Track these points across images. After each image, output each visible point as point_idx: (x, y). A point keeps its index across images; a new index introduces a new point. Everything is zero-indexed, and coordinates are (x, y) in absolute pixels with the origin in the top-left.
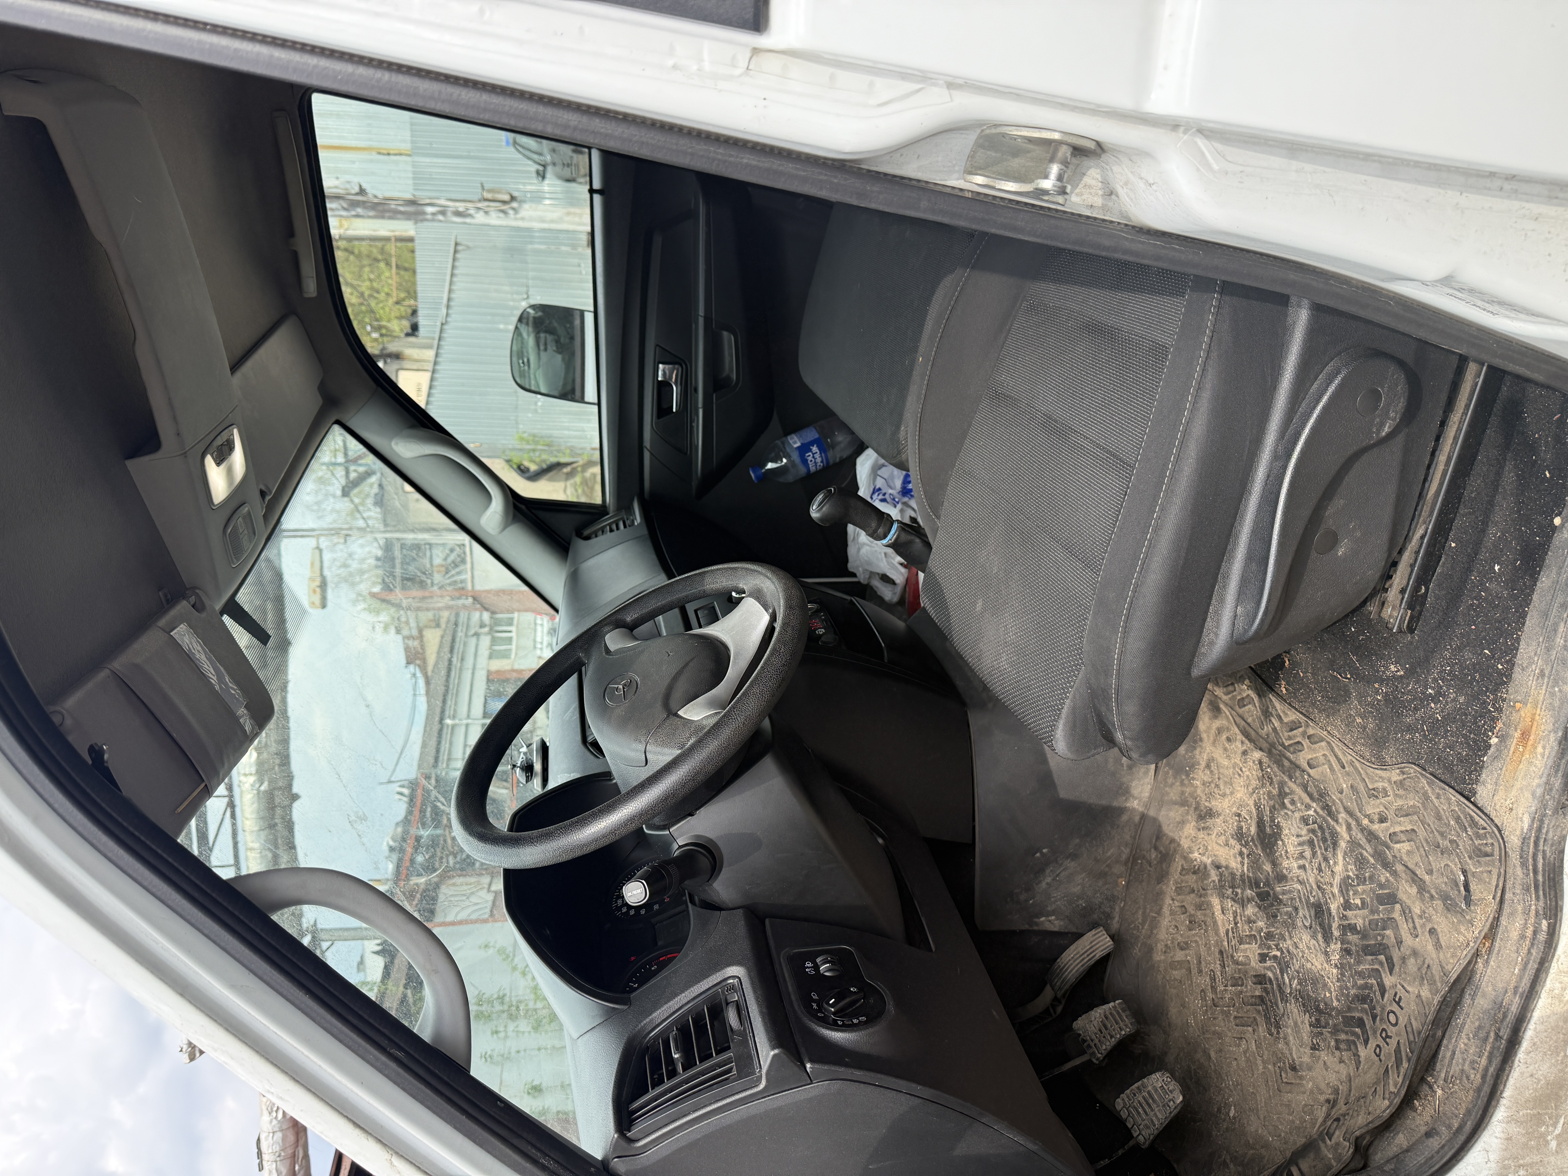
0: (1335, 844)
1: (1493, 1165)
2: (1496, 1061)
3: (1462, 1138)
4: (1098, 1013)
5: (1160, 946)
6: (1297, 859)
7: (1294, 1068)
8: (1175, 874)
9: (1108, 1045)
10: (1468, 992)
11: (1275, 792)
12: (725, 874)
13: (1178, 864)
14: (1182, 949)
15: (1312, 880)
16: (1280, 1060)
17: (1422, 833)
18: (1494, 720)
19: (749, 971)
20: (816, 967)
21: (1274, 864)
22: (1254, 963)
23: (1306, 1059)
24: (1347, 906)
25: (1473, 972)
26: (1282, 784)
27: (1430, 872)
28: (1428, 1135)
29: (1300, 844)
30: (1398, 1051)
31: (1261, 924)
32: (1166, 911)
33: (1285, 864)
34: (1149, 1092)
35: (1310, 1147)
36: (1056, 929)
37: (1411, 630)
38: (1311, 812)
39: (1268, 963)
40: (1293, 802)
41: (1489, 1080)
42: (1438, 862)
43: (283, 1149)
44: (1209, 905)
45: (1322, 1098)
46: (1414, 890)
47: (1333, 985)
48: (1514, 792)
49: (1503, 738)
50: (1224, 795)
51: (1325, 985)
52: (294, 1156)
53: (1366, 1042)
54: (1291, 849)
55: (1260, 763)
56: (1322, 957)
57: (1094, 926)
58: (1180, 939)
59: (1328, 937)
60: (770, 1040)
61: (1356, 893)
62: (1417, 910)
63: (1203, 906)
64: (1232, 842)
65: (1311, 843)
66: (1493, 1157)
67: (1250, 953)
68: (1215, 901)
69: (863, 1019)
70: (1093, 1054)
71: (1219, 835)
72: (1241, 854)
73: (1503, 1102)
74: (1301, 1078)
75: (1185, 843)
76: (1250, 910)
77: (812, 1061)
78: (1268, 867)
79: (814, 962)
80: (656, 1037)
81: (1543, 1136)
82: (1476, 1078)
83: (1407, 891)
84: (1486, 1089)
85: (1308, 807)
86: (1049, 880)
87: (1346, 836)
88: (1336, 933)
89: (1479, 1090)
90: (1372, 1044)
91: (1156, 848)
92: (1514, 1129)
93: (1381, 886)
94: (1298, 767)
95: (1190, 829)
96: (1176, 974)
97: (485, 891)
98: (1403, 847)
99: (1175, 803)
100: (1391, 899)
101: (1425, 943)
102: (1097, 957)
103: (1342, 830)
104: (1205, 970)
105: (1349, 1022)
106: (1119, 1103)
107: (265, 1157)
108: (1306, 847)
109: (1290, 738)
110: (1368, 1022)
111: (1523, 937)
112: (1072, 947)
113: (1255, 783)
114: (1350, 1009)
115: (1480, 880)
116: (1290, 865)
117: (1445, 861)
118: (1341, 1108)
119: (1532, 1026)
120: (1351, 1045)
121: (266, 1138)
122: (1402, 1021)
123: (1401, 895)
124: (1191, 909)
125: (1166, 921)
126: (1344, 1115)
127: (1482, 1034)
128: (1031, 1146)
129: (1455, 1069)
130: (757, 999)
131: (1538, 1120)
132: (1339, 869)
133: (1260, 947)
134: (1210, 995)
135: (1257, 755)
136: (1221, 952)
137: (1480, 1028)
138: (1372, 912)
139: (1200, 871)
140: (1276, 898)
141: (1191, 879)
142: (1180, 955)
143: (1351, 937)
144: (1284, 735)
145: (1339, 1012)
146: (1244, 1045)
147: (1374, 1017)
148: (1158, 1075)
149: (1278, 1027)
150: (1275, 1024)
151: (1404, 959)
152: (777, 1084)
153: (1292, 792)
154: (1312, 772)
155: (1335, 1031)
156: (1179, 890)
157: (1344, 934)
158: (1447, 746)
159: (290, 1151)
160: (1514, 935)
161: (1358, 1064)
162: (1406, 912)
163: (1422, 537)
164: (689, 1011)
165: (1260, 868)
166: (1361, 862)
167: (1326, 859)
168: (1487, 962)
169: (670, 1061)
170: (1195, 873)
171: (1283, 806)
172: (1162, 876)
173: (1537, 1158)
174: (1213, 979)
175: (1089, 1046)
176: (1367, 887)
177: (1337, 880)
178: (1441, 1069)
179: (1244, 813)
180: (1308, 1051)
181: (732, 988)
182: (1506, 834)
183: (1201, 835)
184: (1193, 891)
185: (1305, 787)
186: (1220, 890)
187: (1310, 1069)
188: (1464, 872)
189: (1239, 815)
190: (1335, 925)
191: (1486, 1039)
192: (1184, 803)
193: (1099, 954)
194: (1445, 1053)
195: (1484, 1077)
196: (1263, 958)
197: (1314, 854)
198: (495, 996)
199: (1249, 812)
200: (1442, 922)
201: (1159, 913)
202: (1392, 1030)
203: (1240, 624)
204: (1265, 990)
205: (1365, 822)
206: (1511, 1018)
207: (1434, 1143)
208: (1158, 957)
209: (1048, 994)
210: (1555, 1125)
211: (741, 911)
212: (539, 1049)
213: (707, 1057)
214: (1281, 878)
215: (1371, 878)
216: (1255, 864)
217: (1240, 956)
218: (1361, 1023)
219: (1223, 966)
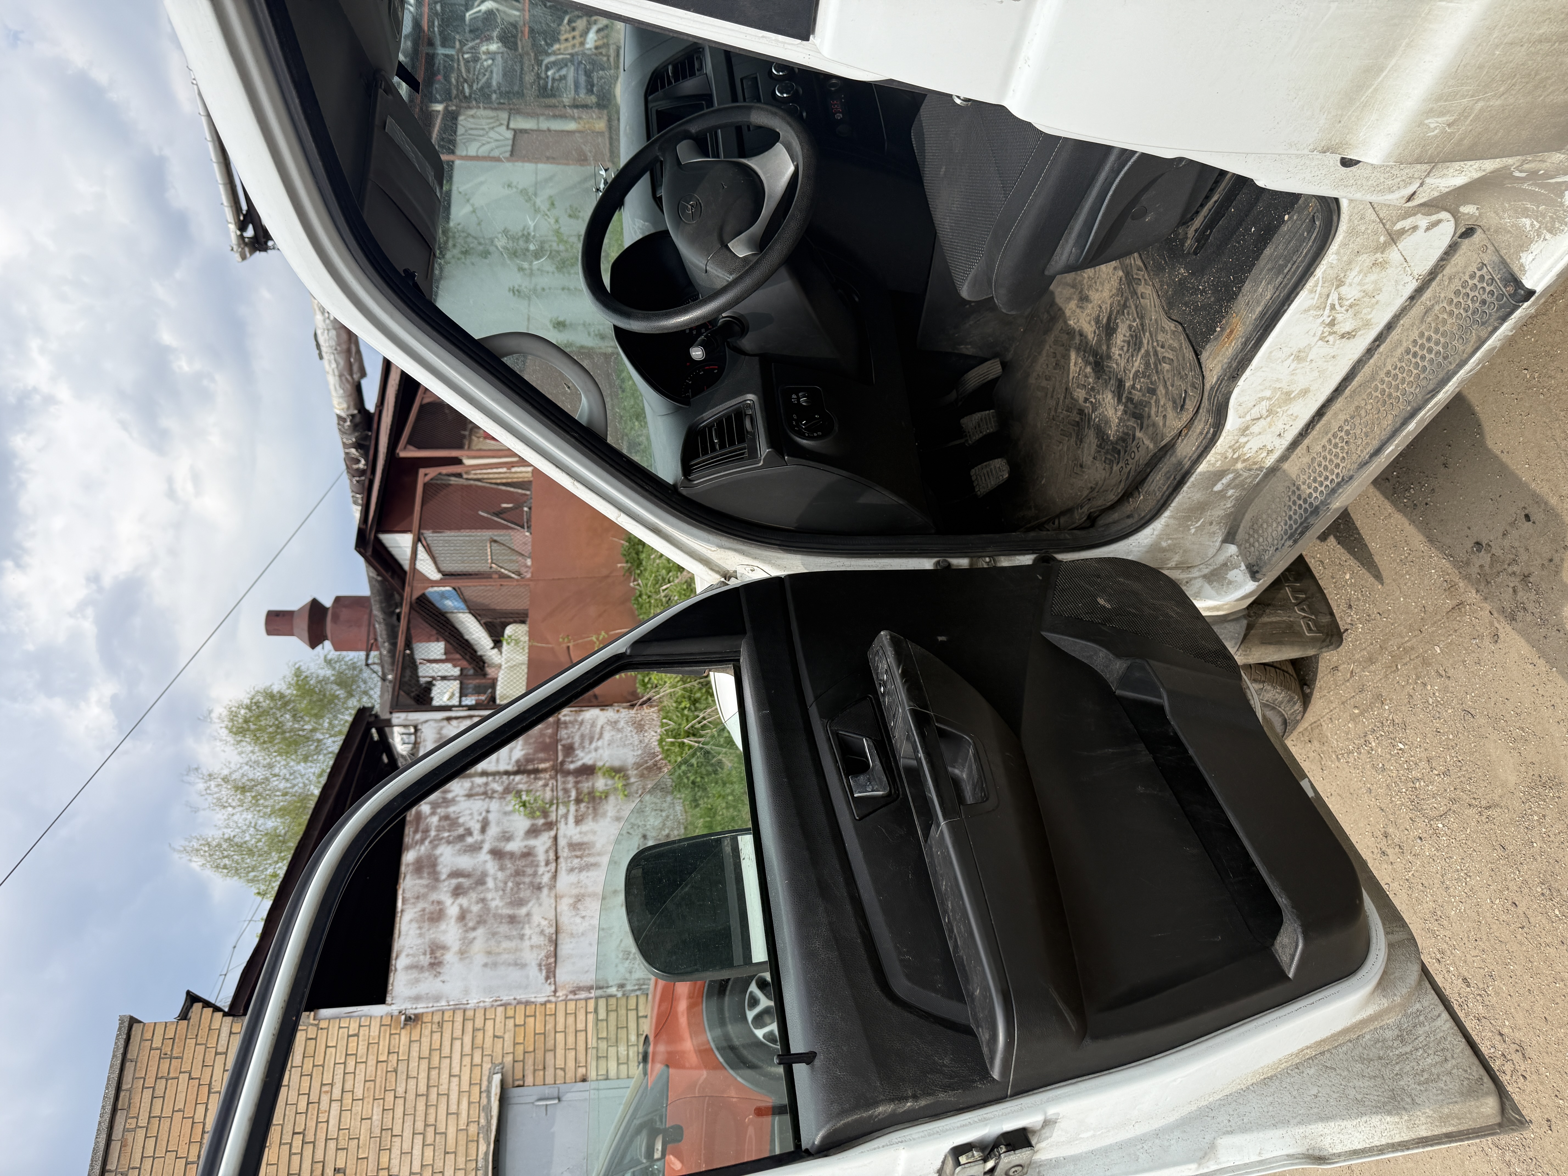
0: (1139, 349)
1: (1154, 536)
2: (1170, 489)
3: (1143, 522)
4: (977, 416)
5: (1035, 374)
6: (1120, 349)
7: (1081, 466)
8: (1056, 332)
9: (977, 437)
10: (1170, 452)
11: (1122, 302)
12: (749, 336)
13: (1059, 325)
14: (1046, 380)
15: (1122, 365)
16: (1076, 459)
17: (1175, 363)
18: (1224, 317)
19: (759, 398)
20: (798, 399)
21: (1109, 347)
22: (1081, 401)
23: (1089, 463)
24: (1133, 387)
25: (1174, 445)
26: (1127, 300)
27: (1173, 386)
28: (1128, 517)
29: (1124, 341)
30: (1129, 472)
31: (1091, 380)
32: (1044, 353)
33: (1113, 350)
34: (991, 470)
35: (1069, 511)
36: (970, 353)
37: (1195, 253)
38: (1135, 324)
39: (1087, 405)
40: (1128, 314)
41: (1165, 498)
42: (1178, 383)
43: (339, 344)
44: (1069, 359)
45: (1089, 485)
46: (1164, 392)
47: (1114, 428)
48: (1215, 362)
49: (1223, 329)
50: (1097, 290)
51: (1110, 426)
52: (349, 351)
53: (1118, 463)
54: (1119, 342)
55: (1121, 280)
56: (1113, 411)
57: (995, 356)
58: (1047, 373)
59: (1119, 400)
60: (767, 443)
61: (1139, 381)
62: (1162, 403)
63: (1067, 357)
64: (1093, 323)
65: (1129, 343)
66: (1156, 533)
67: (1080, 394)
68: (1073, 355)
69: (820, 433)
70: (967, 441)
71: (1088, 315)
72: (1095, 332)
73: (1170, 508)
74: (1083, 472)
75: (1068, 313)
76: (1089, 370)
77: (788, 455)
78: (1104, 348)
79: (797, 395)
80: (705, 427)
81: (1188, 526)
82: (1159, 495)
83: (1161, 390)
84: (1162, 502)
85: (1134, 320)
86: (971, 323)
87: (1146, 345)
88: (1124, 400)
89: (1158, 501)
90: (1120, 465)
91: (1048, 312)
92: (1172, 521)
93: (1152, 383)
94: (1136, 294)
95: (1073, 304)
96: (1039, 394)
97: (504, 127)
98: (1166, 366)
99: (1068, 285)
100: (1153, 391)
101: (1159, 421)
102: (989, 379)
103: (1145, 341)
104: (1055, 397)
105: (1114, 449)
106: (973, 472)
107: (324, 349)
108: (1126, 345)
109: (1137, 274)
110: (1122, 453)
111: (1201, 433)
112: (976, 369)
113: (1114, 291)
114: (1117, 443)
115: (1190, 400)
116: (1115, 352)
117: (1180, 383)
118: (1095, 494)
119: (1194, 476)
120: (1111, 462)
121: (323, 333)
122: (1137, 458)
123: (1158, 392)
124: (1059, 356)
125: (1042, 359)
126: (1094, 498)
127: (1168, 475)
128: (901, 502)
129: (1152, 488)
130: (762, 417)
131: (1188, 518)
132: (1136, 364)
133: (1086, 393)
134: (1053, 413)
135: (1121, 273)
136: (1066, 389)
137: (1168, 472)
138: (1144, 395)
139: (1070, 333)
140: (1103, 368)
141: (1065, 337)
142: (1044, 383)
143: (1129, 405)
144: (1135, 271)
145: (1112, 443)
146: (1060, 447)
147: (1125, 452)
148: (999, 460)
149: (1081, 442)
150: (1080, 440)
151: (1148, 426)
152: (768, 463)
153: (1130, 307)
154: (1142, 300)
155: (1107, 453)
156: (1056, 342)
157: (1127, 402)
158: (1198, 322)
159: (345, 347)
160: (1198, 431)
161: (1111, 472)
162: (1157, 401)
163: (1216, 202)
164: (724, 415)
165: (1100, 346)
166: (1147, 365)
167: (1132, 356)
168: (1183, 440)
169: (713, 444)
170: (1068, 334)
171: (1123, 314)
172: (1047, 331)
173: (1181, 536)
174: (1057, 404)
175: (966, 436)
176: (1146, 380)
177: (1133, 371)
178: (1146, 487)
179: (1103, 307)
180: (1091, 459)
181: (749, 406)
182: (1206, 381)
183: (1078, 310)
184: (1063, 345)
185: (1136, 307)
186: (1078, 350)
187: (1089, 468)
188: (1186, 392)
189: (1101, 307)
190: (1124, 396)
191: (1168, 478)
192: (1074, 286)
193: (991, 377)
194: (1150, 479)
195: (1163, 495)
196: (1086, 400)
197: (1128, 350)
198: (520, 234)
199: (1106, 307)
200: (1171, 414)
201: (1040, 353)
202: (1130, 461)
203: (1072, 258)
204: (1081, 419)
205: (1155, 344)
206: (1183, 471)
207: (1130, 521)
208: (1032, 381)
209: (954, 394)
210: (1197, 522)
211: (757, 358)
212: (563, 289)
213: (732, 443)
214: (1109, 357)
215: (1149, 376)
216: (1099, 341)
217: (1075, 394)
218: (1119, 453)
219: (1065, 398)
